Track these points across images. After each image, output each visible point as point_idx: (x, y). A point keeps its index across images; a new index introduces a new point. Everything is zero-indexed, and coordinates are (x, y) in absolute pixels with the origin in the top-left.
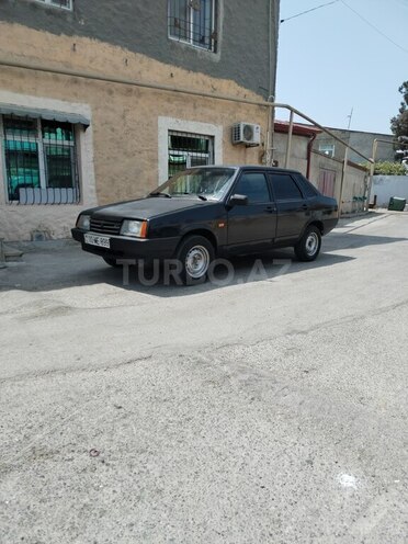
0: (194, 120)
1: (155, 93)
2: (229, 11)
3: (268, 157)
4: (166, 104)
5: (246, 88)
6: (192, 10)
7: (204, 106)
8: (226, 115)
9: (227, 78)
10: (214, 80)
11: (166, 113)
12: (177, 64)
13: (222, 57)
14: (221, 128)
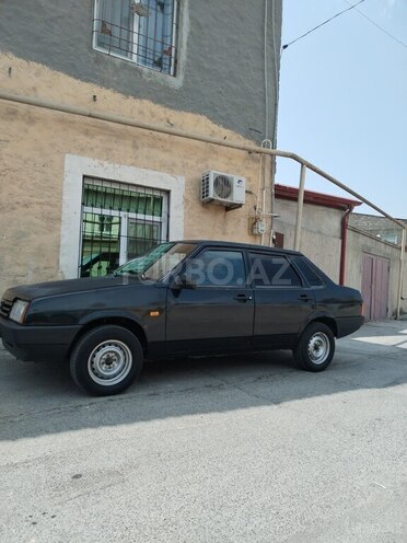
0: (133, 164)
1: (62, 121)
2: (198, 24)
3: (263, 227)
4: (82, 139)
5: (226, 127)
6: (136, 16)
7: (153, 146)
8: (192, 162)
9: (193, 112)
10: (170, 112)
11: (82, 151)
12: (104, 83)
13: (185, 82)
14: (182, 180)
